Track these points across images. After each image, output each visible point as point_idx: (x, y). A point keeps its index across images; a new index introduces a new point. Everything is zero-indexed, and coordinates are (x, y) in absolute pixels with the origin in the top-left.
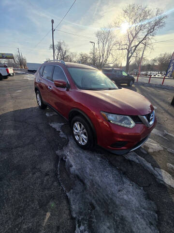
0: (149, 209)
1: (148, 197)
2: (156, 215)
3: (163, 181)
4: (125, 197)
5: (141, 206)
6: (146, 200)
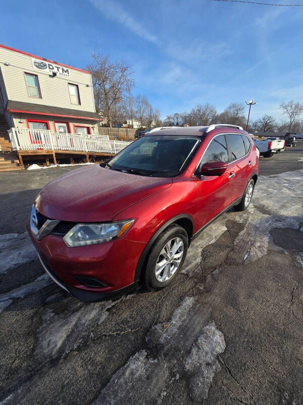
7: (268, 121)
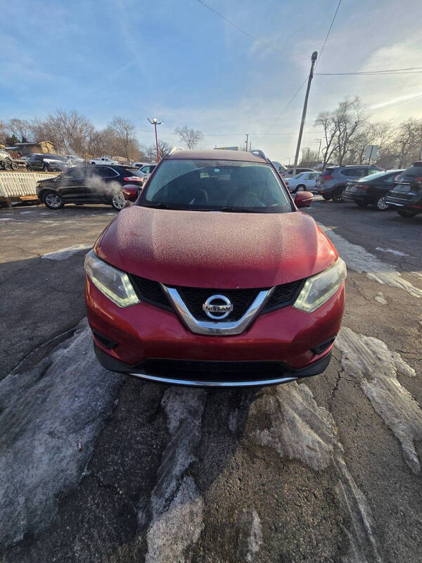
0: (31, 513)
1: (67, 498)
2: (20, 537)
3: (150, 518)
4: (40, 450)
5: (30, 492)
6: (56, 496)
7: (165, 149)
